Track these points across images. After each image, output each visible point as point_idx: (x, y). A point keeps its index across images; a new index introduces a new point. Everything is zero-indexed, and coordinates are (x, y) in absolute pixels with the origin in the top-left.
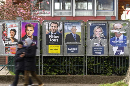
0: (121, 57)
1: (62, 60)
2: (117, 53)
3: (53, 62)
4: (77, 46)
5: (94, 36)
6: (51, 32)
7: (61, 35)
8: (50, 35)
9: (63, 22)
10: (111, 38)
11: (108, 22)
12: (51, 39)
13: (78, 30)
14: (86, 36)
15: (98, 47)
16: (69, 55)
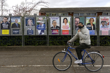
0: (43, 36)
1: (10, 38)
2: (40, 33)
3: (5, 39)
4: (18, 30)
5: (28, 25)
6: (3, 22)
7: (9, 24)
8: (3, 24)
9: (10, 17)
10: (37, 25)
11: (35, 17)
12: (3, 26)
13: (19, 21)
14: (23, 25)
15: (30, 30)
16: (14, 35)
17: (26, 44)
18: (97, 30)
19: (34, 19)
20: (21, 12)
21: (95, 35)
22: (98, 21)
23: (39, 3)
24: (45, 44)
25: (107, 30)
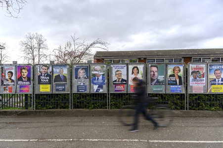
0: (101, 94)
1: (52, 97)
2: (97, 90)
3: (44, 98)
4: (64, 85)
5: (78, 77)
6: (42, 73)
7: (50, 76)
8: (41, 77)
9: (52, 65)
11: (89, 65)
12: (42, 80)
13: (65, 72)
14: (71, 77)
16: (57, 93)
17: (76, 107)
18: (185, 85)
19: (87, 68)
20: (66, 58)
21: (182, 93)
22: (187, 71)
23: (94, 43)
24: (104, 106)
25: (201, 86)
